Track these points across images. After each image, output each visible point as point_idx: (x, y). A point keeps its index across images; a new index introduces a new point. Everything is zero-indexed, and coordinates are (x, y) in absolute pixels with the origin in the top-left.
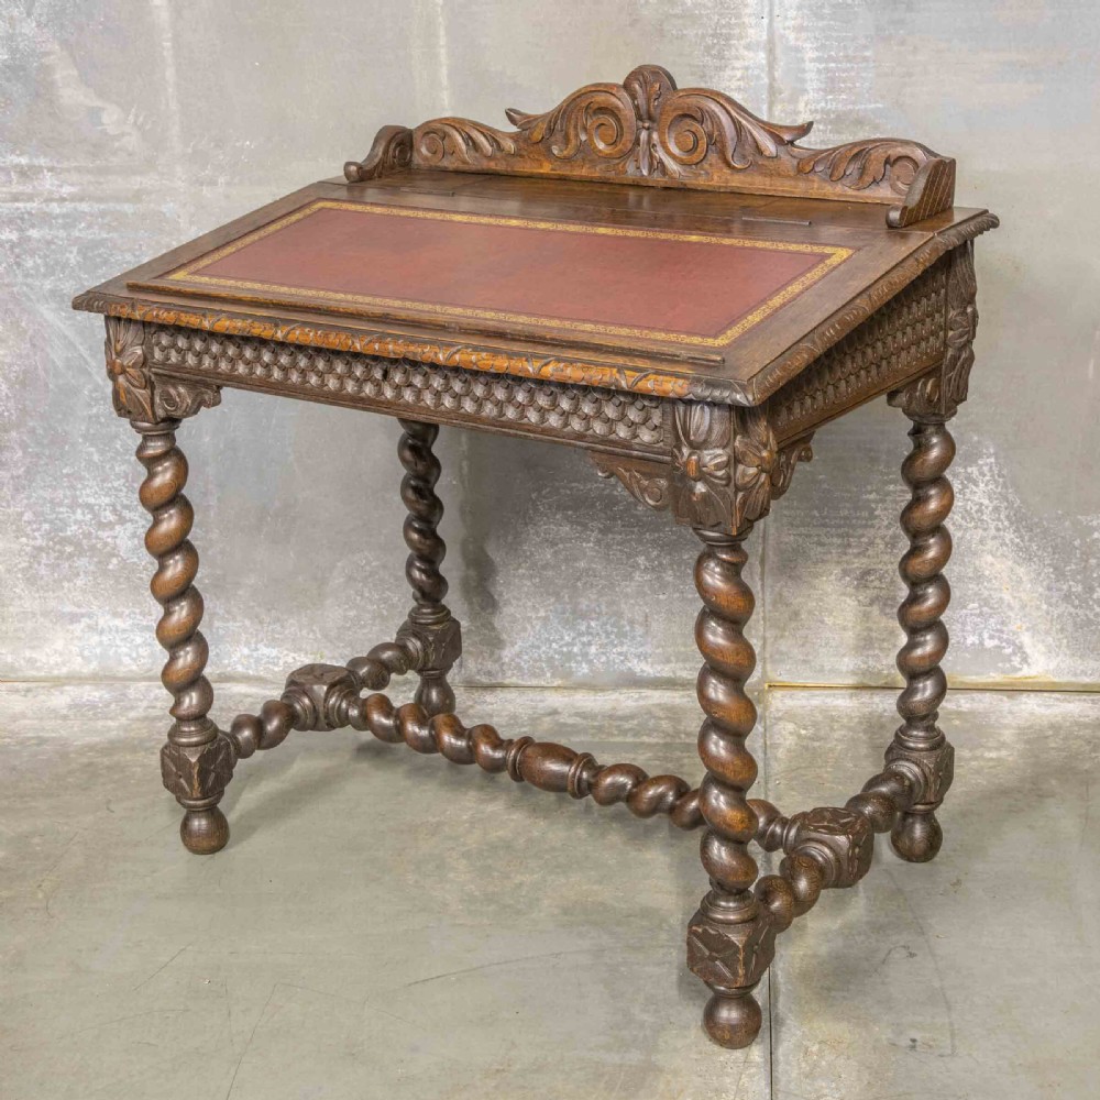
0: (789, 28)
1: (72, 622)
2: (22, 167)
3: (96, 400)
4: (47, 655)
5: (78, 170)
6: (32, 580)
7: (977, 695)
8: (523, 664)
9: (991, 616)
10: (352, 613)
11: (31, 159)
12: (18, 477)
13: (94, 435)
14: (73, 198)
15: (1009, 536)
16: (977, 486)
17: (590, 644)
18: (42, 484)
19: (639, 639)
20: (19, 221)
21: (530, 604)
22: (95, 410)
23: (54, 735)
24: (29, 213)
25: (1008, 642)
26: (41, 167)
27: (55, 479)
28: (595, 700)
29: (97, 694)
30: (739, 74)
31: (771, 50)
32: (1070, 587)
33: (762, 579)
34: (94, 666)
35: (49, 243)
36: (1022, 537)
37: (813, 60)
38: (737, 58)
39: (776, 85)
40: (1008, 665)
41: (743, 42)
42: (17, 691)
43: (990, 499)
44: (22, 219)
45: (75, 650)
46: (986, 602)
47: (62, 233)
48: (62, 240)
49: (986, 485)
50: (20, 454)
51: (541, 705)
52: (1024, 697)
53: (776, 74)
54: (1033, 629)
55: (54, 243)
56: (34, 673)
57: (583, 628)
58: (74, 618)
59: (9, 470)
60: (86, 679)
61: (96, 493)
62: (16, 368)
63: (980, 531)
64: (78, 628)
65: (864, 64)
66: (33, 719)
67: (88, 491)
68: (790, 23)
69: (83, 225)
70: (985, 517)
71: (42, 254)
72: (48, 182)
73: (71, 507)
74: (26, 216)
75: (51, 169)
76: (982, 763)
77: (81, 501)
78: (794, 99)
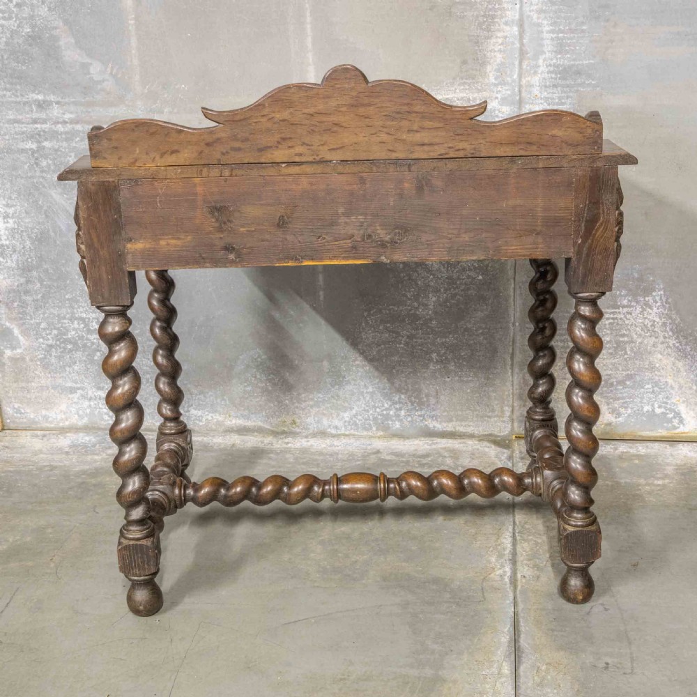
0: (533, 11)
1: (71, 393)
2: (39, 101)
4: (56, 413)
5: (75, 103)
6: (46, 366)
7: (650, 444)
8: (358, 422)
9: (659, 394)
10: (249, 389)
11: (45, 97)
12: (37, 300)
14: (72, 122)
15: (672, 342)
16: (652, 309)
17: (401, 409)
18: (53, 305)
19: (432, 406)
20: (37, 136)
21: (362, 383)
23: (61, 464)
24: (44, 131)
25: (671, 410)
26: (51, 101)
27: (61, 302)
28: (405, 445)
29: (87, 438)
30: (500, 41)
31: (521, 25)
33: (512, 369)
34: (85, 420)
35: (56, 150)
36: (680, 342)
37: (548, 32)
38: (499, 30)
39: (523, 48)
40: (670, 425)
41: (503, 20)
42: (37, 436)
43: (660, 318)
44: (39, 135)
45: (73, 410)
46: (656, 384)
47: (65, 144)
48: (65, 148)
49: (658, 309)
50: (39, 285)
51: (369, 447)
52: (680, 446)
53: (524, 41)
54: (687, 402)
55: (61, 151)
56: (48, 425)
57: (396, 399)
58: (73, 390)
59: (31, 295)
60: (80, 429)
61: (87, 310)
62: (36, 231)
63: (653, 339)
64: (75, 396)
65: (582, 34)
66: (46, 454)
67: (82, 310)
68: (534, 8)
69: (78, 139)
70: (656, 329)
71: (52, 157)
72: (55, 111)
73: (71, 320)
74: (42, 133)
75: (58, 103)
76: (653, 488)
77: (77, 316)
78: (536, 57)
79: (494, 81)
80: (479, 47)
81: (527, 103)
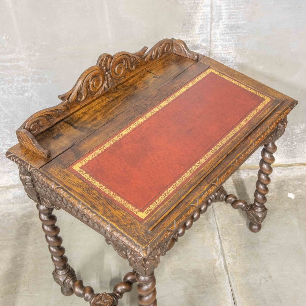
1: (9, 173)
3: (6, 117)
4: (3, 181)
13: (7, 126)
22: (6, 120)
29: (20, 192)
30: (201, 14)
31: (211, 7)
32: (287, 143)
37: (225, 9)
38: (201, 9)
39: (213, 17)
41: (203, 5)
45: (11, 179)
53: (213, 14)
58: (9, 172)
60: (15, 186)
61: (10, 141)
64: (11, 174)
65: (240, 10)
66: (4, 205)
67: (8, 141)
77: (6, 143)
78: (218, 21)
79: (198, 33)
80: (191, 17)
81: (213, 42)
